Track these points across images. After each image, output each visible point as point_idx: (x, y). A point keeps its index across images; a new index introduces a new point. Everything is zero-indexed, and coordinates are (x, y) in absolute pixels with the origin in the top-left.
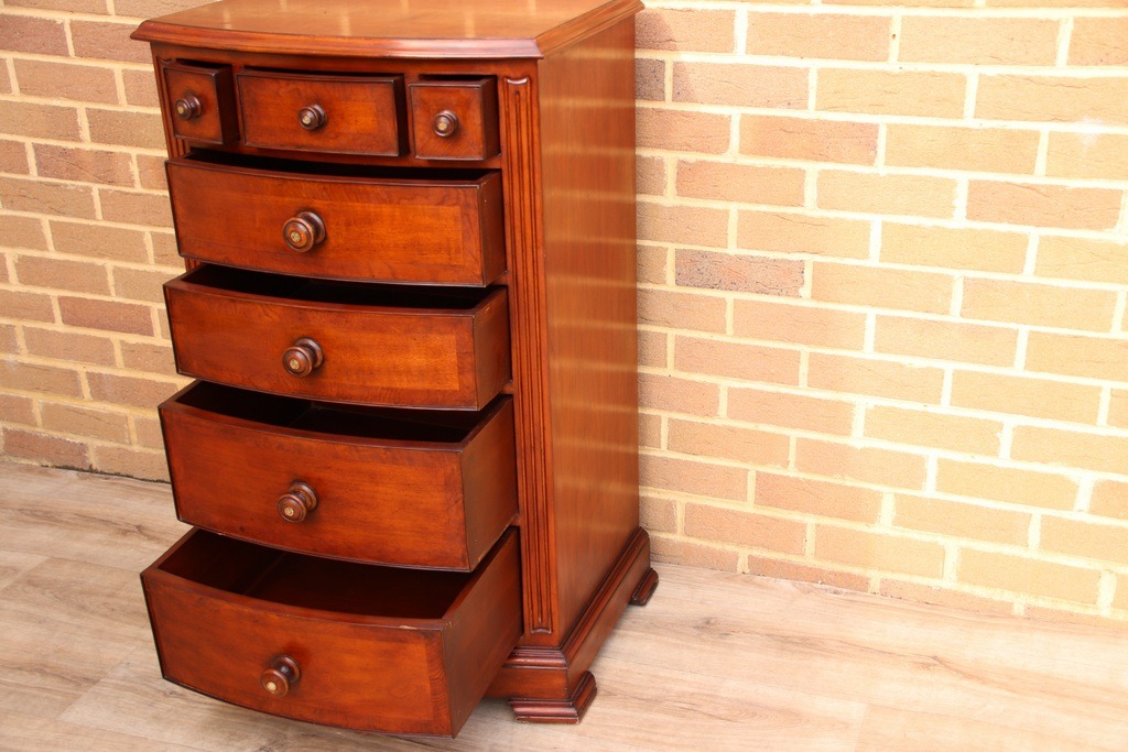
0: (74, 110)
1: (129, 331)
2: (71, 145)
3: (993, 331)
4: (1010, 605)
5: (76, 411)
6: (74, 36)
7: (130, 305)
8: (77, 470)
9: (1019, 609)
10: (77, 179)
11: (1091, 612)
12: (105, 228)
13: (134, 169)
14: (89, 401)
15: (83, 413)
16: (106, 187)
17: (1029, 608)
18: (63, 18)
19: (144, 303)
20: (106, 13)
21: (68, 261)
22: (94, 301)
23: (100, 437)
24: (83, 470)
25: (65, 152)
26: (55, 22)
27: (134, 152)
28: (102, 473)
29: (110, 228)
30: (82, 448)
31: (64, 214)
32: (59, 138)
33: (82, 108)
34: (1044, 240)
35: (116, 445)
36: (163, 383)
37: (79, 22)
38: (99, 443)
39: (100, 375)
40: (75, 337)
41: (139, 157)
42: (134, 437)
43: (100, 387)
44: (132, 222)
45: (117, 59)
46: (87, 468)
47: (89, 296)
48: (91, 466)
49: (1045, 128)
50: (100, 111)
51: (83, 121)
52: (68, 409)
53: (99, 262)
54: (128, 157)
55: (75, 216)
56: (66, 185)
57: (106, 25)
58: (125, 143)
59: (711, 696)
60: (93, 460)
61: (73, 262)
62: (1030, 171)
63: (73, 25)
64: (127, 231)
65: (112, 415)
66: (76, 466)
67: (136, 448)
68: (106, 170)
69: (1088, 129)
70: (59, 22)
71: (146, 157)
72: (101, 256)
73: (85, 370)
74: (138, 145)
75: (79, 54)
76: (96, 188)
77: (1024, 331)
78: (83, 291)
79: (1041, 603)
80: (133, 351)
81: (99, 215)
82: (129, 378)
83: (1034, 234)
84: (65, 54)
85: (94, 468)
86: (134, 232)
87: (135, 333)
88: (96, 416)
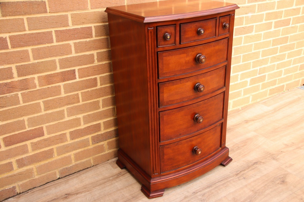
0: (11, 68)
1: (35, 138)
2: (9, 81)
3: (238, 57)
4: (239, 109)
5: (11, 176)
6: (11, 41)
7: (35, 129)
8: (12, 197)
9: (240, 109)
10: (12, 92)
11: (249, 104)
12: (24, 106)
13: (36, 82)
14: (16, 170)
15: (15, 175)
16: (24, 91)
17: (242, 108)
18: (6, 36)
19: (40, 126)
20: (25, 30)
21: (8, 123)
22: (19, 134)
23: (21, 181)
24: (14, 196)
25: (6, 84)
26: (2, 37)
27: (36, 76)
28: (22, 193)
29: (26, 105)
30: (14, 188)
31: (5, 107)
32: (4, 80)
33: (13, 66)
34: (245, 37)
35: (28, 180)
36: (48, 150)
37: (13, 36)
38: (21, 183)
39: (22, 159)
40: (10, 150)
41: (39, 77)
42: (36, 173)
43: (21, 163)
44: (36, 100)
45: (29, 46)
46: (16, 194)
47: (17, 133)
48: (17, 193)
49: (244, 16)
50: (22, 65)
51: (15, 71)
52: (7, 177)
53: (21, 119)
54: (34, 78)
55: (10, 106)
56: (6, 96)
57: (25, 35)
58: (32, 74)
59: (236, 144)
60: (18, 190)
61: (10, 123)
62: (243, 24)
63: (10, 37)
64: (33, 104)
65: (27, 170)
66: (11, 196)
67: (37, 177)
68: (24, 85)
69: (250, 15)
70: (4, 37)
71: (41, 76)
72: (22, 116)
73: (15, 160)
74: (38, 73)
75: (13, 47)
76: (19, 93)
77: (242, 55)
78: (14, 132)
79: (243, 106)
80: (36, 144)
81: (21, 102)
82: (35, 154)
83: (243, 36)
84: (8, 48)
85: (18, 193)
86: (36, 103)
87: (37, 137)
88: (20, 174)
